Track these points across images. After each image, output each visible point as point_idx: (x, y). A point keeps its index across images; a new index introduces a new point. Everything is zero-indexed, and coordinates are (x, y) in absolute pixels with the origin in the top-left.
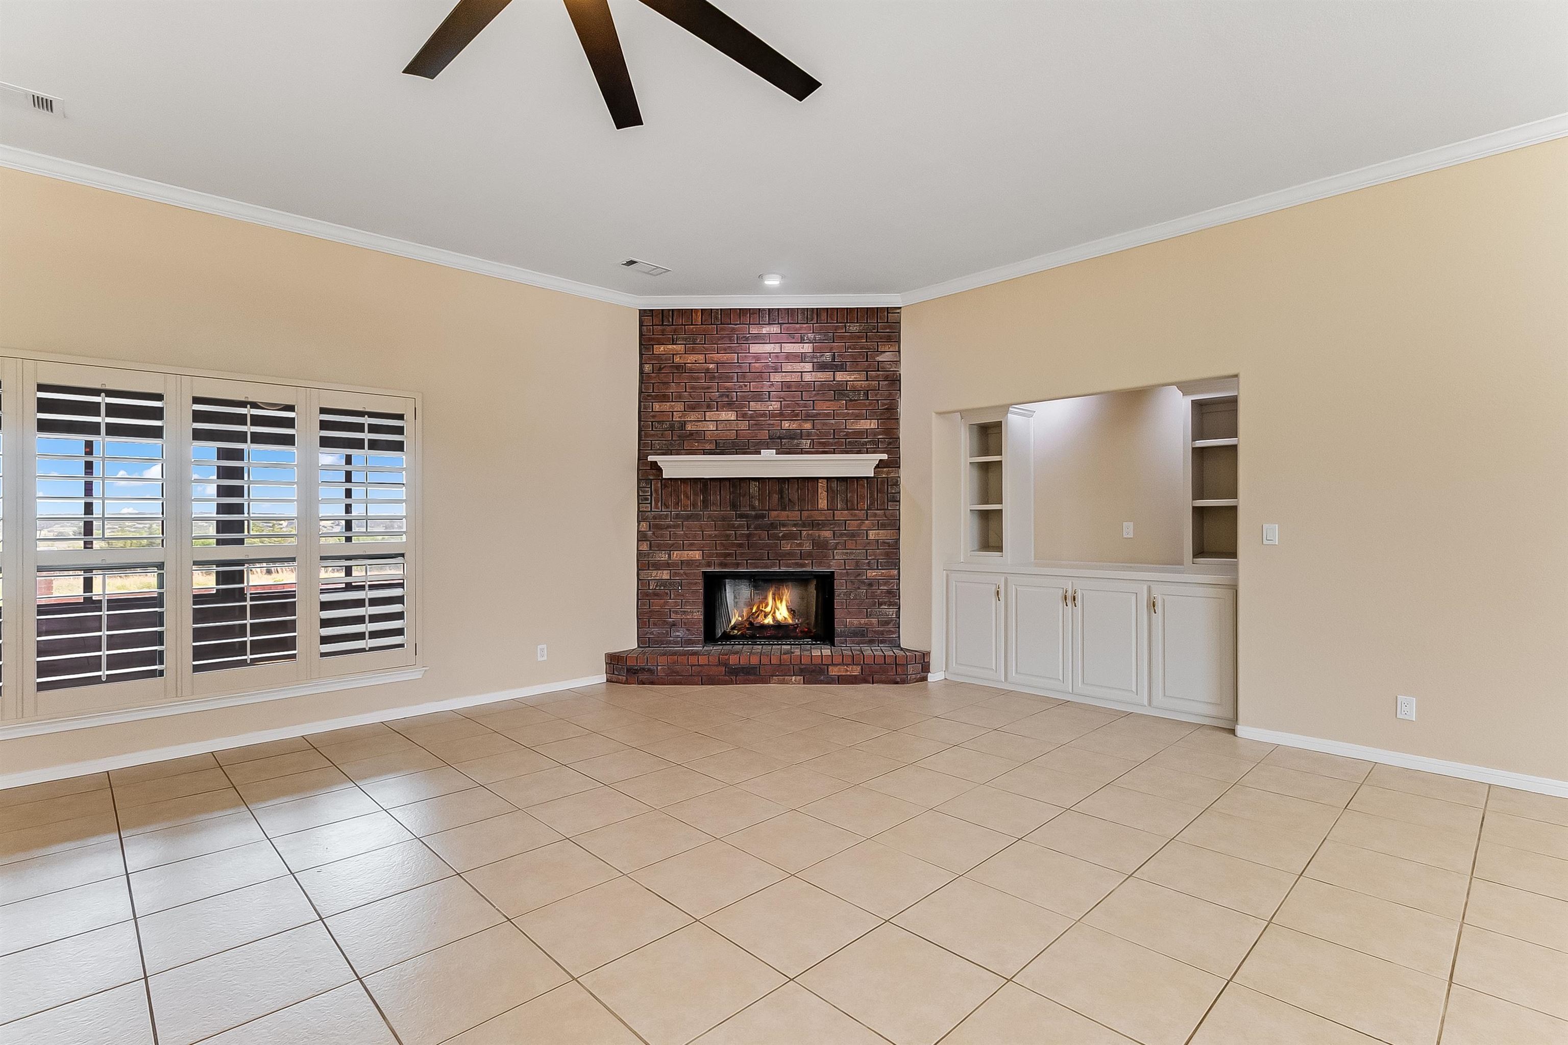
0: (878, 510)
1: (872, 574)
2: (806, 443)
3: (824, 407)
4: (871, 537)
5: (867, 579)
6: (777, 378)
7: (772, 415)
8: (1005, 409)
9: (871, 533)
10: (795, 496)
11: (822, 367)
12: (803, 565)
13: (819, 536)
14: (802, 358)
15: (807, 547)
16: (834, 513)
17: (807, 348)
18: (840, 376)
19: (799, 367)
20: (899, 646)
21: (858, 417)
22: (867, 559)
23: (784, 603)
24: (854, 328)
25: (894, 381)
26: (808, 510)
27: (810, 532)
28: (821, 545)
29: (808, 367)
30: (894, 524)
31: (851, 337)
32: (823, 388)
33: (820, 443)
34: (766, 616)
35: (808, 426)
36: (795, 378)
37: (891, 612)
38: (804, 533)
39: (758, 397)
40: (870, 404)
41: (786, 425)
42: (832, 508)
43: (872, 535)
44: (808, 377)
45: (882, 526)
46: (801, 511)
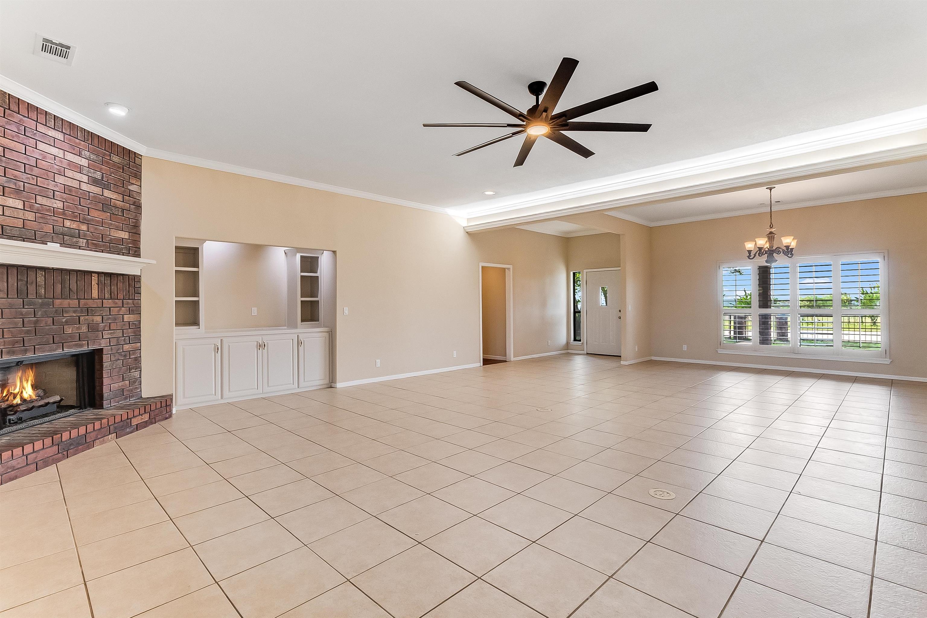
0: (129, 299)
1: (126, 347)
2: (82, 242)
3: (96, 215)
4: (125, 320)
5: (123, 351)
6: (60, 179)
7: (54, 211)
8: (205, 240)
9: (125, 316)
10: (74, 287)
11: (95, 182)
12: (81, 346)
13: (93, 320)
14: (79, 169)
15: (84, 329)
16: (102, 301)
17: (84, 162)
18: (107, 193)
19: (78, 176)
20: (141, 397)
21: (117, 229)
22: (123, 336)
23: (30, 383)
24: (116, 159)
25: (139, 207)
26: (84, 299)
27: (87, 317)
28: (93, 328)
29: (85, 179)
30: (136, 310)
31: (114, 165)
32: (95, 200)
33: (93, 244)
34: (15, 398)
35: (84, 227)
36: (75, 184)
37: (137, 374)
38: (82, 318)
39: (44, 192)
40: (125, 220)
41: (68, 223)
42: (101, 298)
43: (126, 318)
44: (84, 187)
45: (131, 311)
46: (79, 300)
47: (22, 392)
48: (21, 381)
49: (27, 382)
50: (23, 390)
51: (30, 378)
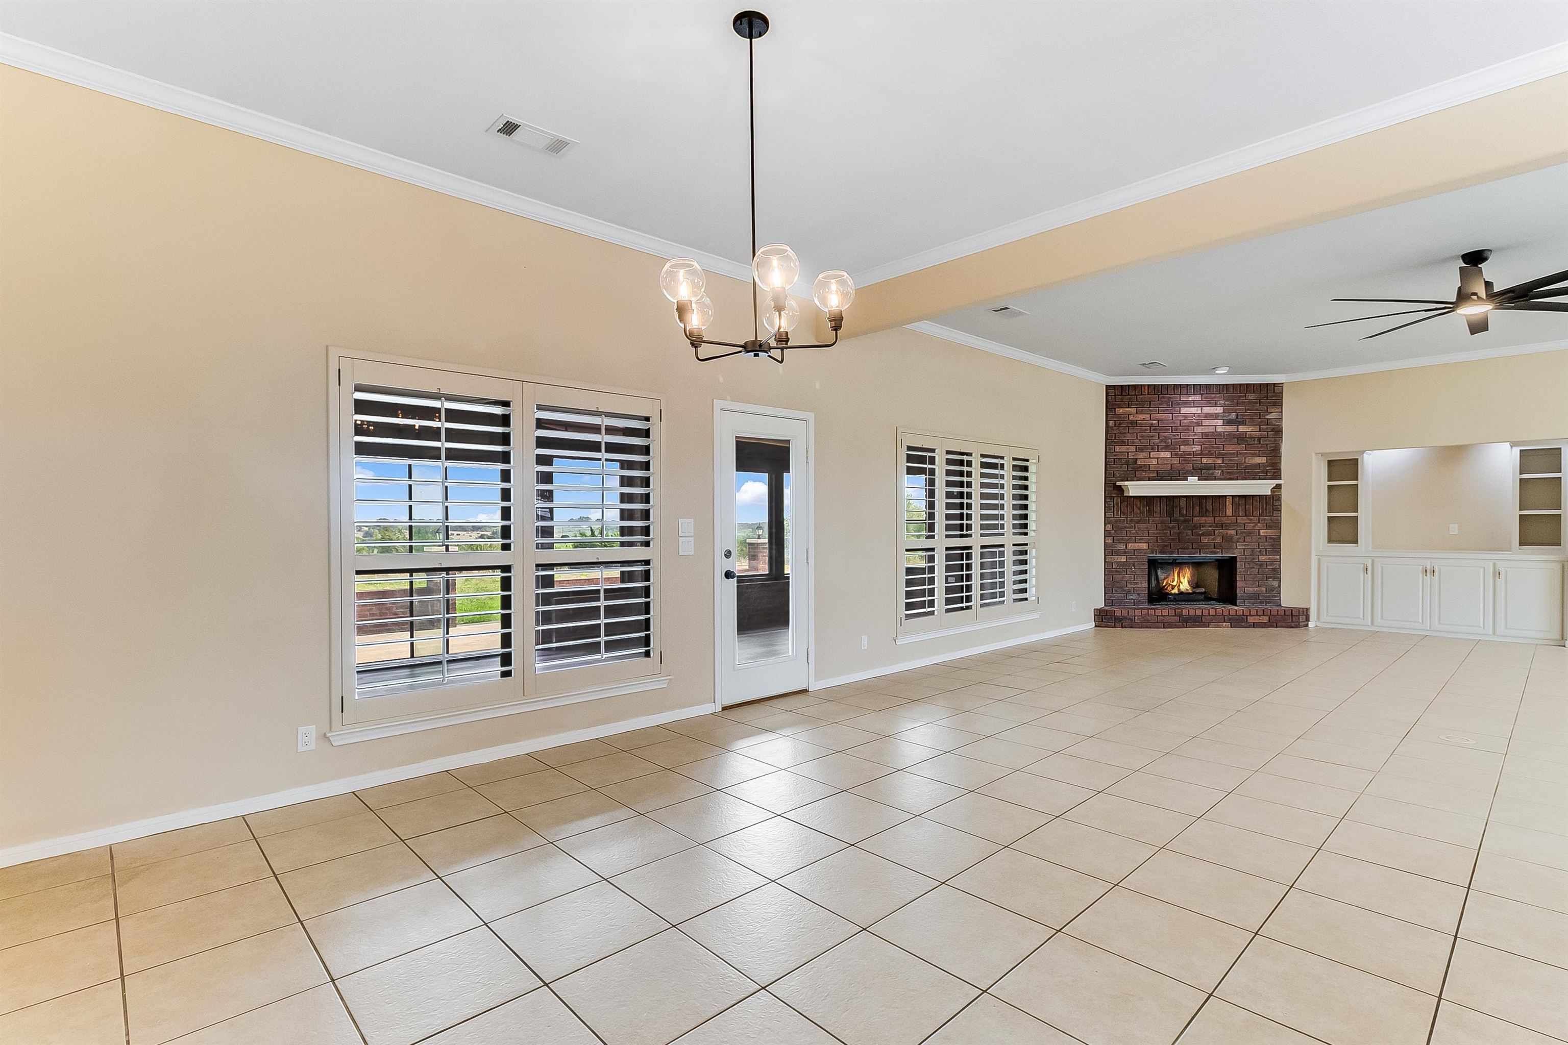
0: (1266, 516)
1: (1262, 558)
2: (1218, 473)
3: (1231, 449)
4: (1262, 534)
5: (1259, 561)
6: (1198, 430)
7: (1194, 454)
8: (1364, 452)
9: (1261, 531)
10: (1210, 508)
11: (1229, 422)
12: (1215, 553)
13: (1227, 534)
14: (1215, 416)
15: (1219, 540)
16: (1237, 519)
17: (1219, 410)
18: (1242, 429)
19: (1214, 422)
20: (1280, 605)
21: (1253, 455)
22: (1259, 548)
23: (1186, 579)
24: (1251, 396)
25: (1278, 432)
26: (1219, 516)
27: (1221, 531)
28: (1227, 539)
29: (1220, 422)
30: (1277, 525)
31: (1249, 403)
32: (1230, 437)
33: (1228, 473)
35: (1219, 461)
36: (1211, 429)
37: (1275, 584)
38: (1216, 532)
39: (1186, 443)
40: (1261, 447)
41: (1205, 461)
42: (1235, 515)
43: (1262, 533)
44: (1220, 429)
45: (1268, 527)
46: (1215, 517)
47: (1179, 586)
48: (1179, 576)
49: (1184, 578)
50: (1181, 584)
51: (1186, 575)
